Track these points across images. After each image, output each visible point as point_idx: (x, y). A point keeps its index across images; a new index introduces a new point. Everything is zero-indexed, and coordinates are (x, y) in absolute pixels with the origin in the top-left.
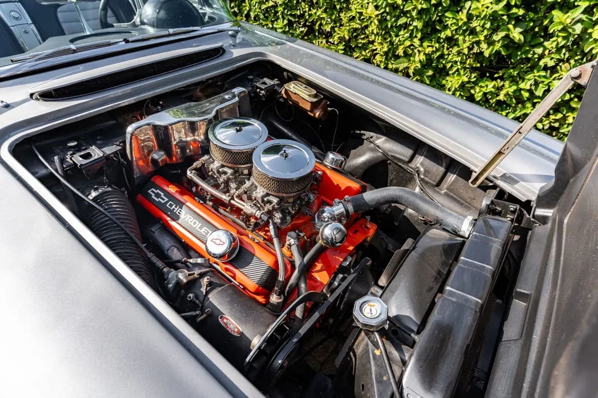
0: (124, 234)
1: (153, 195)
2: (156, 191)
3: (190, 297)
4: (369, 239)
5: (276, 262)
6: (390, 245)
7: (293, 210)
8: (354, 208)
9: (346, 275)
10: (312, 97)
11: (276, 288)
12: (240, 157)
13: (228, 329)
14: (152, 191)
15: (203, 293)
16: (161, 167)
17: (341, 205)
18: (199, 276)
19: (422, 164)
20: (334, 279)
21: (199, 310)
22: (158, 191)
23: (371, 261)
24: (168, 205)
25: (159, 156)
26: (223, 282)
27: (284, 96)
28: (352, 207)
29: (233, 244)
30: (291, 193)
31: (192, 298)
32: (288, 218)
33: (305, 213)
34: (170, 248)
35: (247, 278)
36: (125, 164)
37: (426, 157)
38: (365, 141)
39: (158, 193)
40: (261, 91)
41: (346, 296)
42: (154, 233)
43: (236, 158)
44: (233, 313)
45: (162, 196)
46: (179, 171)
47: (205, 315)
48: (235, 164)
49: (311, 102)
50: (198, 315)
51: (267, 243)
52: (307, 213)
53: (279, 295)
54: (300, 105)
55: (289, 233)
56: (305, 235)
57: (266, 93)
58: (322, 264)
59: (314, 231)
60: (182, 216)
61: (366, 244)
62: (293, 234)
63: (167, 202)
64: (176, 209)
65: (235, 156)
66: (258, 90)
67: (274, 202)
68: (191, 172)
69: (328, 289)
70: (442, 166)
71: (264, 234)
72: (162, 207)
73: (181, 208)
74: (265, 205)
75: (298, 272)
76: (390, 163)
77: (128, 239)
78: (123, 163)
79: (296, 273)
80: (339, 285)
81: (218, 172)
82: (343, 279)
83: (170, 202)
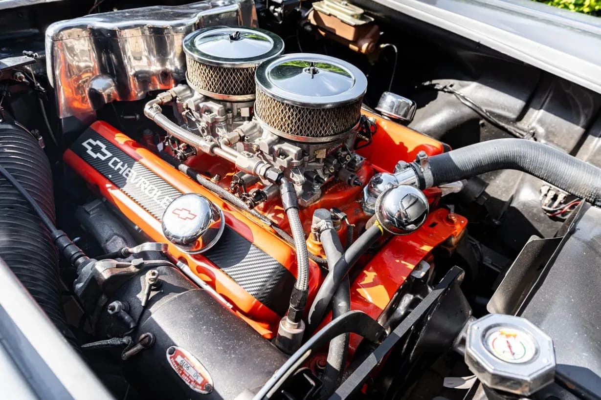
0: (15, 195)
1: (90, 148)
2: (94, 143)
3: (113, 309)
4: (454, 240)
5: (293, 258)
6: (487, 258)
7: (324, 174)
8: (434, 175)
9: (419, 296)
10: (357, 18)
11: (291, 306)
12: (234, 78)
13: (184, 378)
14: (89, 144)
15: (140, 302)
16: (106, 104)
17: (410, 171)
18: (137, 270)
19: (541, 122)
20: (397, 302)
21: (128, 335)
22: (98, 143)
23: (463, 274)
24: (110, 164)
25: (104, 85)
26: (184, 285)
27: (313, 22)
28: (430, 173)
29: (212, 220)
30: (323, 136)
31: (116, 310)
32: (317, 187)
33: (347, 181)
34: (110, 238)
35: (234, 284)
36: (42, 91)
37: (548, 110)
38: (440, 93)
39: (97, 145)
40: (276, 10)
41: (422, 334)
42: (88, 213)
43: (228, 82)
44: (197, 344)
45: (104, 150)
46: (138, 116)
47: (139, 347)
48: (226, 93)
49: (355, 26)
50: (124, 345)
51: (278, 230)
52: (350, 181)
53: (296, 320)
54: (338, 33)
55: (317, 211)
56: (346, 216)
57: (284, 11)
58: (375, 274)
59: (361, 215)
60: (131, 180)
61: (450, 250)
62: (324, 212)
63: (109, 159)
64: (123, 169)
65: (225, 78)
66: (272, 8)
67: (292, 153)
68: (152, 107)
69: (387, 320)
70: (578, 124)
71: (273, 217)
72: (101, 167)
73: (130, 166)
74: (274, 160)
75: (334, 277)
76: (483, 125)
77: (21, 203)
78: (39, 91)
79: (329, 281)
80: (407, 314)
81: (198, 109)
82: (413, 305)
83: (115, 159)
